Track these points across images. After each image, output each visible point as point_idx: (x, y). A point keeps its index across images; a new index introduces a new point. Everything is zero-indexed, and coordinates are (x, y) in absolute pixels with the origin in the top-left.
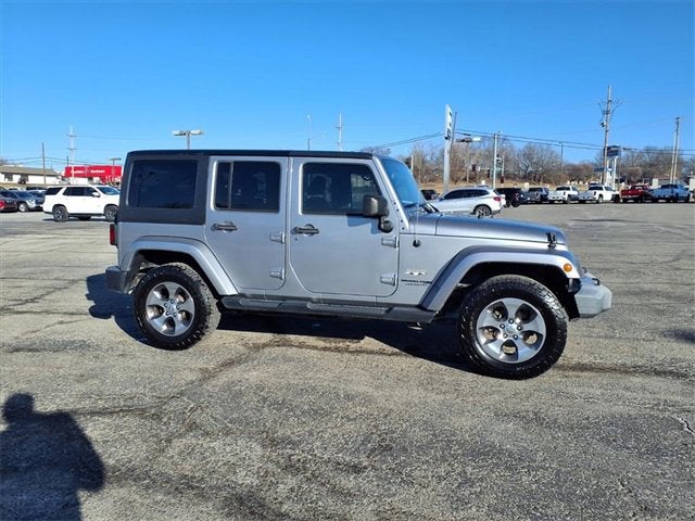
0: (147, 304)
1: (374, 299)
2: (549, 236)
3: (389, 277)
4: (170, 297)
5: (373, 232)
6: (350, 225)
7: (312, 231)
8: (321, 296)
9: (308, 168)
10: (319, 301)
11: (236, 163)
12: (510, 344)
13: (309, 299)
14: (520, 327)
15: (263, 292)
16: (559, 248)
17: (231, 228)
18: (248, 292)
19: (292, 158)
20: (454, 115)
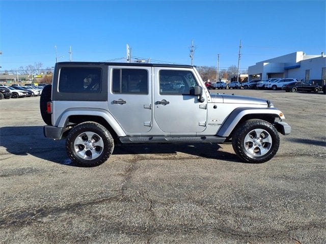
0: (75, 144)
1: (195, 134)
2: (267, 102)
3: (203, 123)
4: (89, 139)
5: (195, 102)
6: (184, 99)
7: (165, 103)
8: (169, 134)
9: (161, 72)
10: (168, 136)
11: (123, 69)
12: (257, 148)
13: (163, 136)
14: (261, 141)
15: (140, 134)
16: (272, 107)
17: (122, 102)
18: (131, 134)
19: (153, 68)
20: (130, 49)
